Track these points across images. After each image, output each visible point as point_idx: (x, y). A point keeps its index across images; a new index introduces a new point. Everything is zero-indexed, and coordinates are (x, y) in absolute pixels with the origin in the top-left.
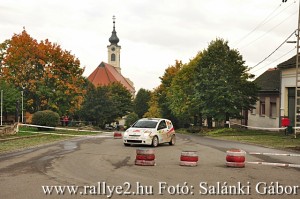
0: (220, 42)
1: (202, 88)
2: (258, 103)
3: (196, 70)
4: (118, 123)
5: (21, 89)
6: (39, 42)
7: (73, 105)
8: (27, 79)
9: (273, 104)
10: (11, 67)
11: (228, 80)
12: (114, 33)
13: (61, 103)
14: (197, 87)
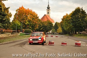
1: (73, 22)
3: (71, 16)
4: (49, 32)
5: (21, 23)
6: (26, 9)
7: (36, 27)
8: (23, 20)
10: (19, 16)
12: (48, 6)
13: (32, 27)
14: (71, 22)
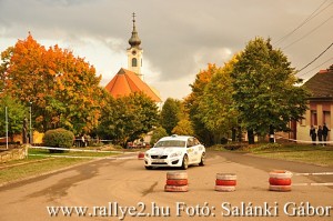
0: (260, 42)
1: (240, 97)
2: (308, 112)
3: (232, 75)
4: (142, 140)
5: (28, 104)
6: (47, 49)
7: (90, 121)
8: (35, 92)
9: (326, 113)
11: (271, 86)
12: (134, 33)
13: (75, 119)
14: (234, 96)
